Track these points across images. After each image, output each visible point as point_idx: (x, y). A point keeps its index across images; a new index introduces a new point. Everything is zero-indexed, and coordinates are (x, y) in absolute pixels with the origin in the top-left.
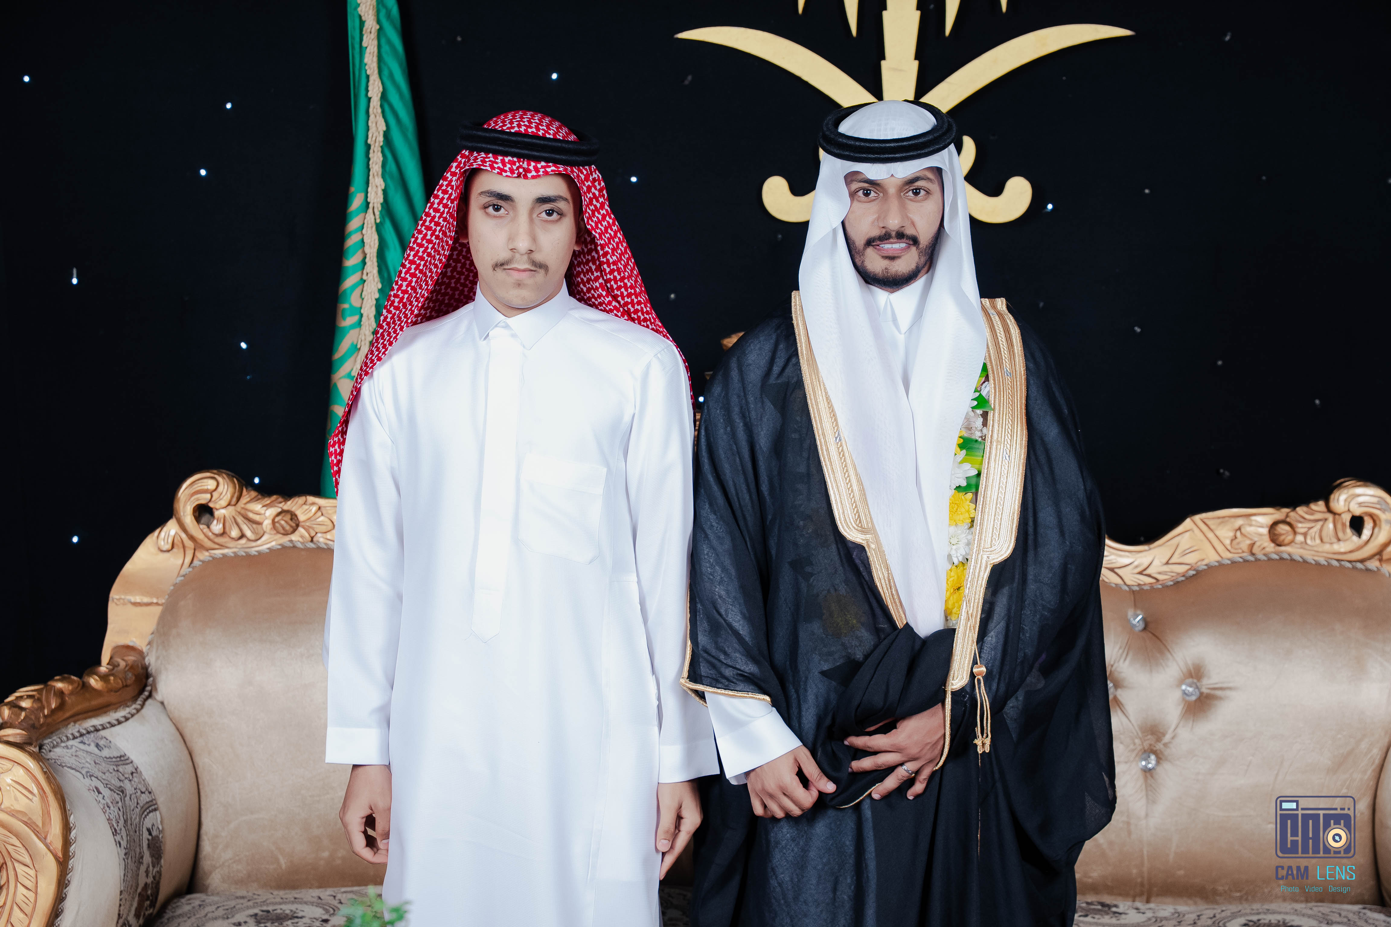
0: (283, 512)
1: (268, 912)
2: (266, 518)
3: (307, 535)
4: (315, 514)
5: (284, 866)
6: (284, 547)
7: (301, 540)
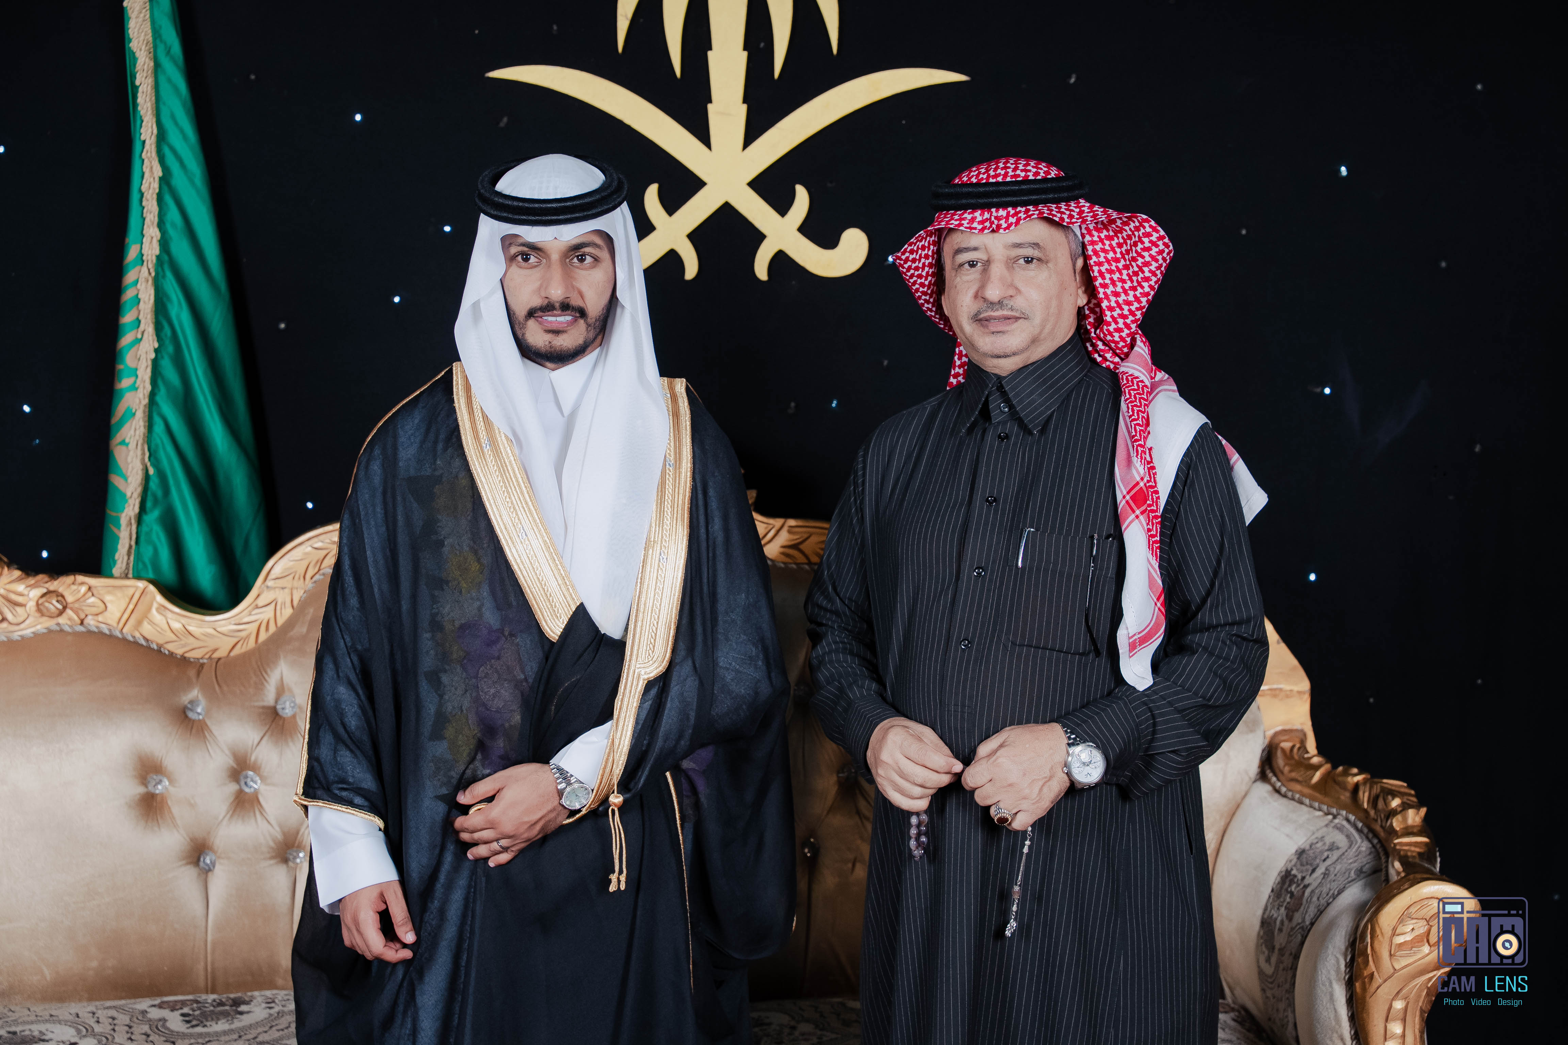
0: (49, 592)
1: (15, 1033)
2: (30, 600)
3: (76, 617)
4: (84, 595)
5: (48, 978)
6: (50, 631)
7: (69, 623)
